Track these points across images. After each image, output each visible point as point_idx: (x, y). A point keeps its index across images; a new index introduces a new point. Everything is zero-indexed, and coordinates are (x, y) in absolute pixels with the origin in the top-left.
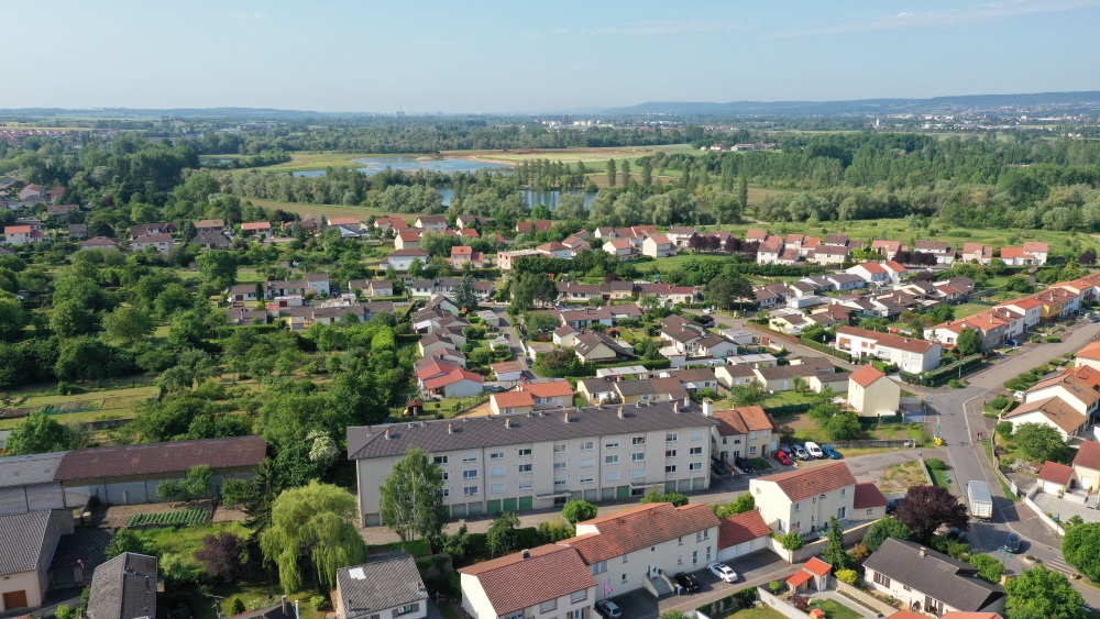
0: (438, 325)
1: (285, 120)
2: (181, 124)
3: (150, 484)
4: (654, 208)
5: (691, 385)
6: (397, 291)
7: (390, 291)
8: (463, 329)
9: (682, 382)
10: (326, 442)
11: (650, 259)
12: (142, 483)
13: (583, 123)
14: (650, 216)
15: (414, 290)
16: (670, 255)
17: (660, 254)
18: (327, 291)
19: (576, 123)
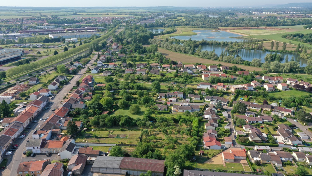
0: (211, 117)
1: (176, 11)
2: (149, 13)
3: (139, 172)
4: (284, 67)
5: (283, 159)
6: (201, 99)
7: (199, 99)
8: (218, 120)
9: (280, 157)
10: (179, 170)
11: (279, 91)
12: (137, 171)
13: (266, 13)
14: (282, 70)
15: (206, 99)
16: (286, 90)
17: (283, 89)
18: (183, 97)
19: (264, 13)
